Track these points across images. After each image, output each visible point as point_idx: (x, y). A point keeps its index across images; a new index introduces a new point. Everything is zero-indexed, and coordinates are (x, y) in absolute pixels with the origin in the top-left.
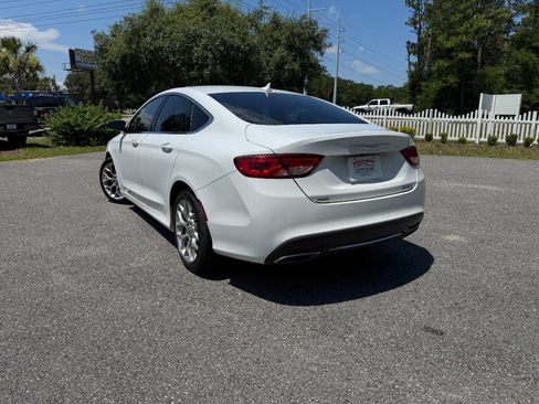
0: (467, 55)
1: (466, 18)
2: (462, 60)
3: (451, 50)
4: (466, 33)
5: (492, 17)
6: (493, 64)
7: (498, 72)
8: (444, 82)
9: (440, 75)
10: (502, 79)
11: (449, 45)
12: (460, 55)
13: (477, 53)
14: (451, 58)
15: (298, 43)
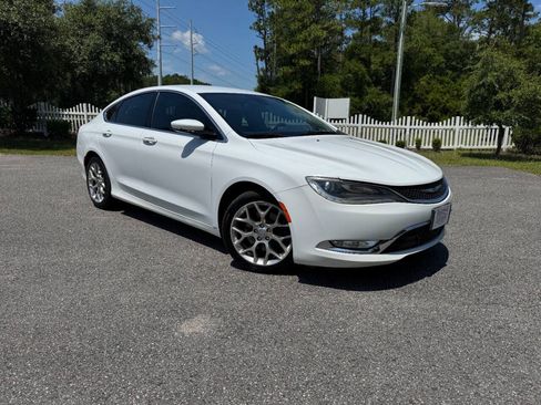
0: (307, 63)
1: (305, 27)
2: (304, 68)
3: (293, 56)
4: (305, 41)
5: (327, 29)
6: (331, 73)
7: (335, 79)
8: (290, 88)
9: (285, 81)
10: (338, 86)
11: (291, 52)
12: (302, 62)
13: (316, 62)
14: (294, 65)
15: (115, 32)
